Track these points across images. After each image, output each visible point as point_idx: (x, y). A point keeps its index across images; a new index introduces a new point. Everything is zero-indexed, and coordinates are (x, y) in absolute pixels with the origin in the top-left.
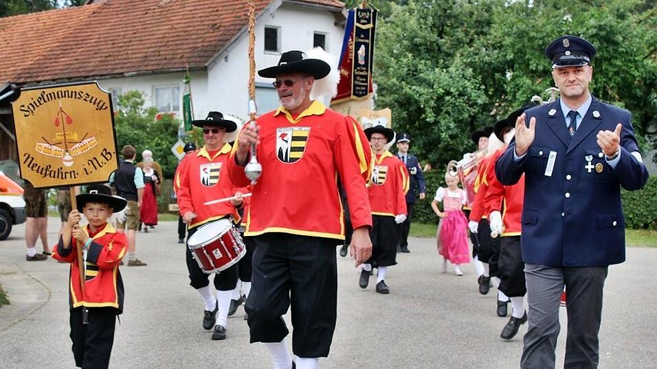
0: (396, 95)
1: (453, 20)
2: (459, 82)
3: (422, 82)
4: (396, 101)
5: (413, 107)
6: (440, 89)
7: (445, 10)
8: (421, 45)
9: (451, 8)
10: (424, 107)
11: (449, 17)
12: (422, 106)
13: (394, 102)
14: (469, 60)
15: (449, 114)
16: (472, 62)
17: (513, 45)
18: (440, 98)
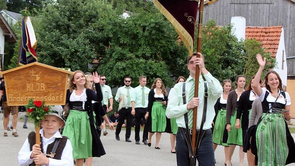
0: (48, 51)
1: (77, 14)
2: (82, 46)
3: (62, 45)
4: (49, 55)
5: (57, 58)
6: (73, 49)
7: (74, 8)
8: (61, 26)
9: (77, 7)
10: (64, 58)
11: (75, 12)
12: (63, 58)
13: (47, 55)
14: (87, 35)
15: (76, 62)
16: (88, 36)
17: (112, 29)
18: (72, 54)
